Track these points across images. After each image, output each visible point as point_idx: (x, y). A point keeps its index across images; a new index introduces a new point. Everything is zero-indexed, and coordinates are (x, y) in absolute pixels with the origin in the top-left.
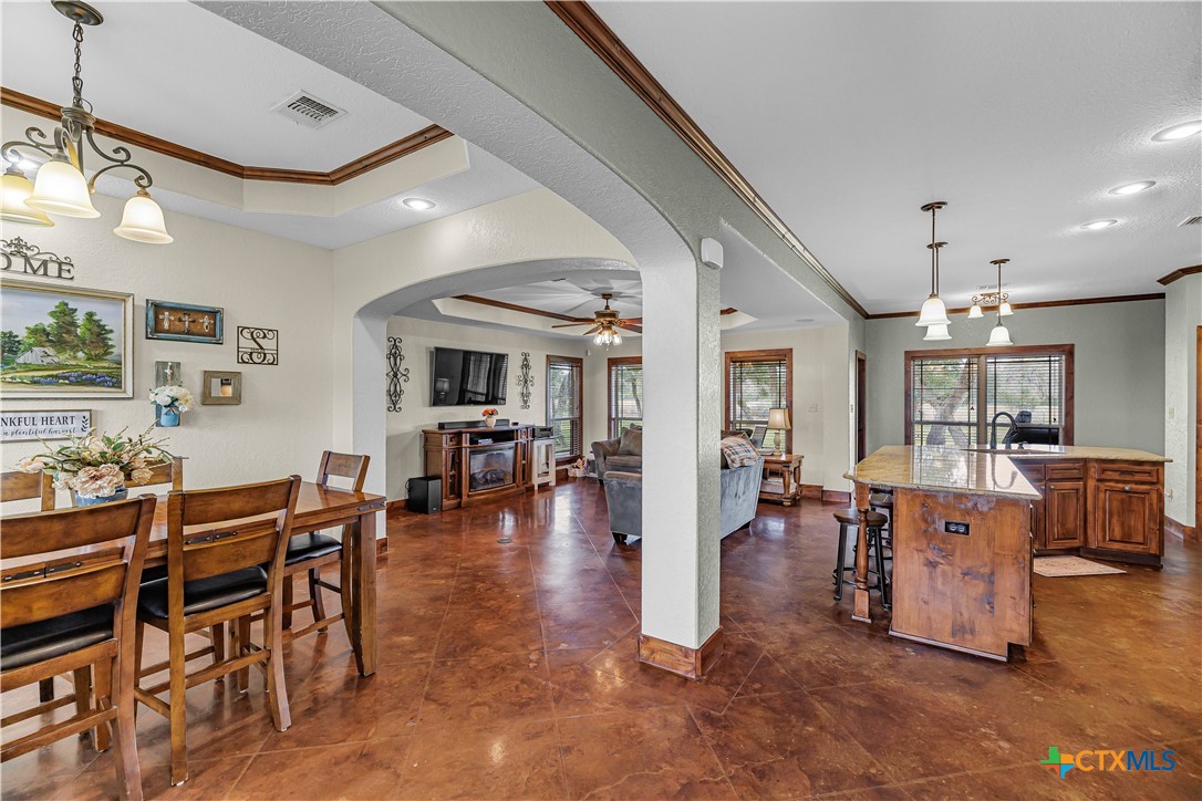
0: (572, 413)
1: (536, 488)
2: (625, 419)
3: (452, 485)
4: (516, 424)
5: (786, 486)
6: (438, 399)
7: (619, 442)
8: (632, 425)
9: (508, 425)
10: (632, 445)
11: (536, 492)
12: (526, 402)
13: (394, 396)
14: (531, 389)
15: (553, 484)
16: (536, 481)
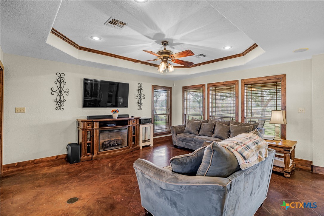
0: (167, 112)
1: (141, 148)
2: (190, 115)
3: (88, 148)
4: (132, 117)
5: (286, 164)
6: (86, 105)
7: (185, 126)
8: (193, 118)
9: (128, 117)
10: (191, 128)
11: (141, 150)
12: (140, 107)
13: (60, 103)
14: (143, 100)
15: (152, 145)
16: (141, 144)
